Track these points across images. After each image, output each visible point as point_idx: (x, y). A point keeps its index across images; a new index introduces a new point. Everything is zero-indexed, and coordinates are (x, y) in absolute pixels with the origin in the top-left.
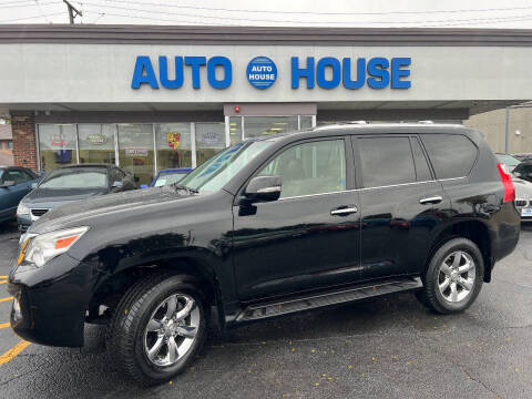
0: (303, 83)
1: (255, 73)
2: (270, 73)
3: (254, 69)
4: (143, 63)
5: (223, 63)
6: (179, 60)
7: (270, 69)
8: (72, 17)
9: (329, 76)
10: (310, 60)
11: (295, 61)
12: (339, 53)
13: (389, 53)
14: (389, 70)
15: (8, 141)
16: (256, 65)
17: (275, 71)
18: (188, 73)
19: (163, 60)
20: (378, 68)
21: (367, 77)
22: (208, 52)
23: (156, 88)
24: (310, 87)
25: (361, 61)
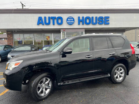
0: (81, 23)
1: (69, 21)
2: (73, 21)
3: (68, 20)
4: (40, 18)
5: (60, 18)
6: (49, 17)
7: (72, 20)
8: (23, 7)
9: (88, 21)
10: (83, 17)
11: (79, 18)
12: (90, 15)
13: (104, 15)
14: (104, 20)
15: (6, 38)
16: (69, 19)
17: (74, 20)
18: (51, 21)
19: (45, 18)
20: (101, 19)
21: (98, 21)
22: (57, 15)
23: (43, 25)
24: (83, 24)
25: (96, 18)
